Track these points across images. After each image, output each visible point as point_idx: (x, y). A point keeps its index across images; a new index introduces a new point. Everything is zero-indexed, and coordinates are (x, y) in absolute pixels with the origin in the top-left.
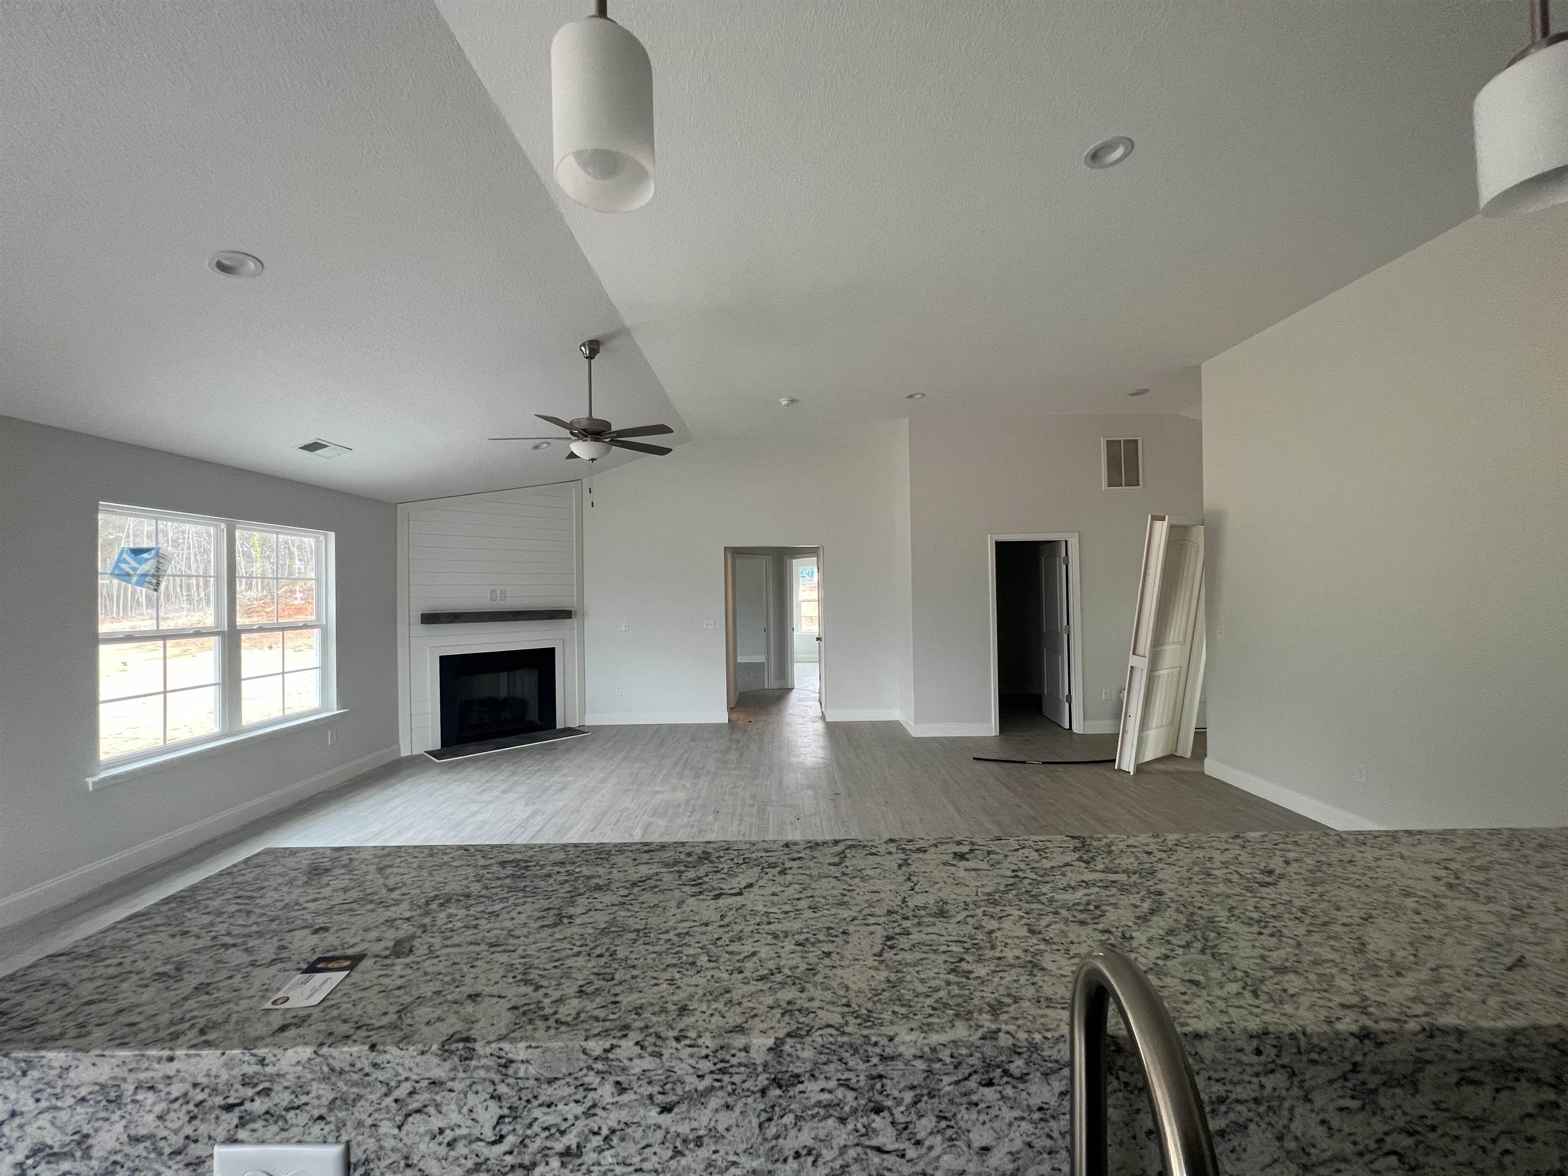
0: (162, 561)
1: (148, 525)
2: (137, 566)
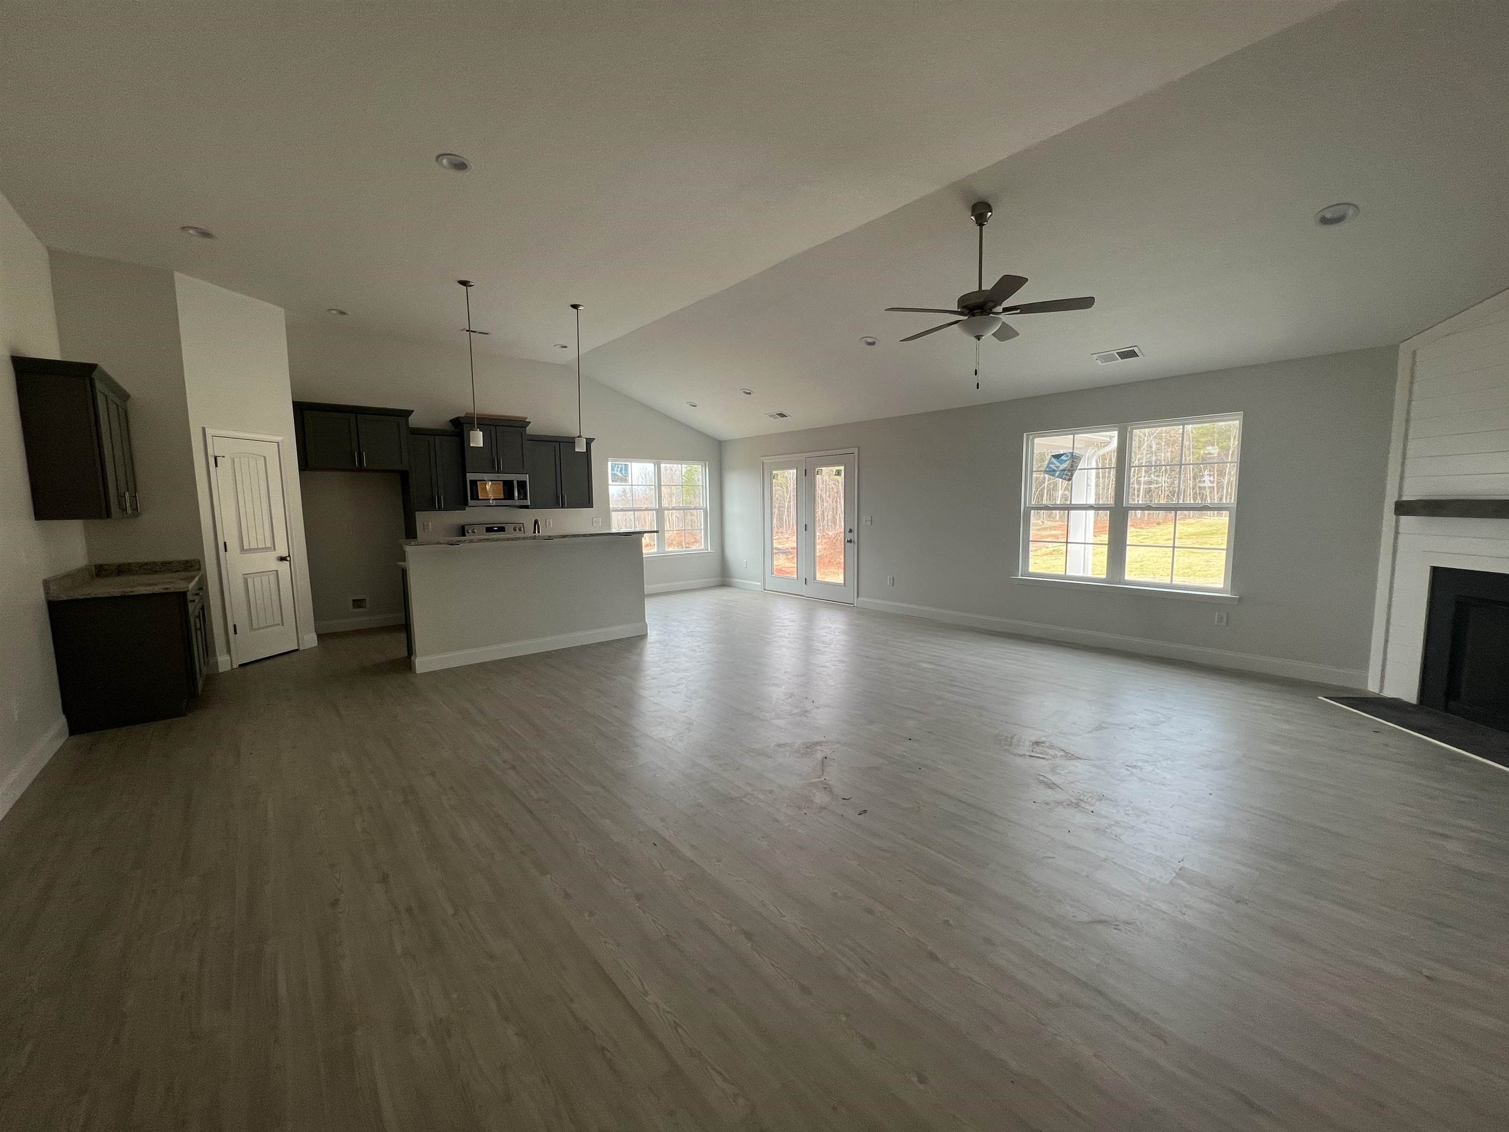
0: (1075, 460)
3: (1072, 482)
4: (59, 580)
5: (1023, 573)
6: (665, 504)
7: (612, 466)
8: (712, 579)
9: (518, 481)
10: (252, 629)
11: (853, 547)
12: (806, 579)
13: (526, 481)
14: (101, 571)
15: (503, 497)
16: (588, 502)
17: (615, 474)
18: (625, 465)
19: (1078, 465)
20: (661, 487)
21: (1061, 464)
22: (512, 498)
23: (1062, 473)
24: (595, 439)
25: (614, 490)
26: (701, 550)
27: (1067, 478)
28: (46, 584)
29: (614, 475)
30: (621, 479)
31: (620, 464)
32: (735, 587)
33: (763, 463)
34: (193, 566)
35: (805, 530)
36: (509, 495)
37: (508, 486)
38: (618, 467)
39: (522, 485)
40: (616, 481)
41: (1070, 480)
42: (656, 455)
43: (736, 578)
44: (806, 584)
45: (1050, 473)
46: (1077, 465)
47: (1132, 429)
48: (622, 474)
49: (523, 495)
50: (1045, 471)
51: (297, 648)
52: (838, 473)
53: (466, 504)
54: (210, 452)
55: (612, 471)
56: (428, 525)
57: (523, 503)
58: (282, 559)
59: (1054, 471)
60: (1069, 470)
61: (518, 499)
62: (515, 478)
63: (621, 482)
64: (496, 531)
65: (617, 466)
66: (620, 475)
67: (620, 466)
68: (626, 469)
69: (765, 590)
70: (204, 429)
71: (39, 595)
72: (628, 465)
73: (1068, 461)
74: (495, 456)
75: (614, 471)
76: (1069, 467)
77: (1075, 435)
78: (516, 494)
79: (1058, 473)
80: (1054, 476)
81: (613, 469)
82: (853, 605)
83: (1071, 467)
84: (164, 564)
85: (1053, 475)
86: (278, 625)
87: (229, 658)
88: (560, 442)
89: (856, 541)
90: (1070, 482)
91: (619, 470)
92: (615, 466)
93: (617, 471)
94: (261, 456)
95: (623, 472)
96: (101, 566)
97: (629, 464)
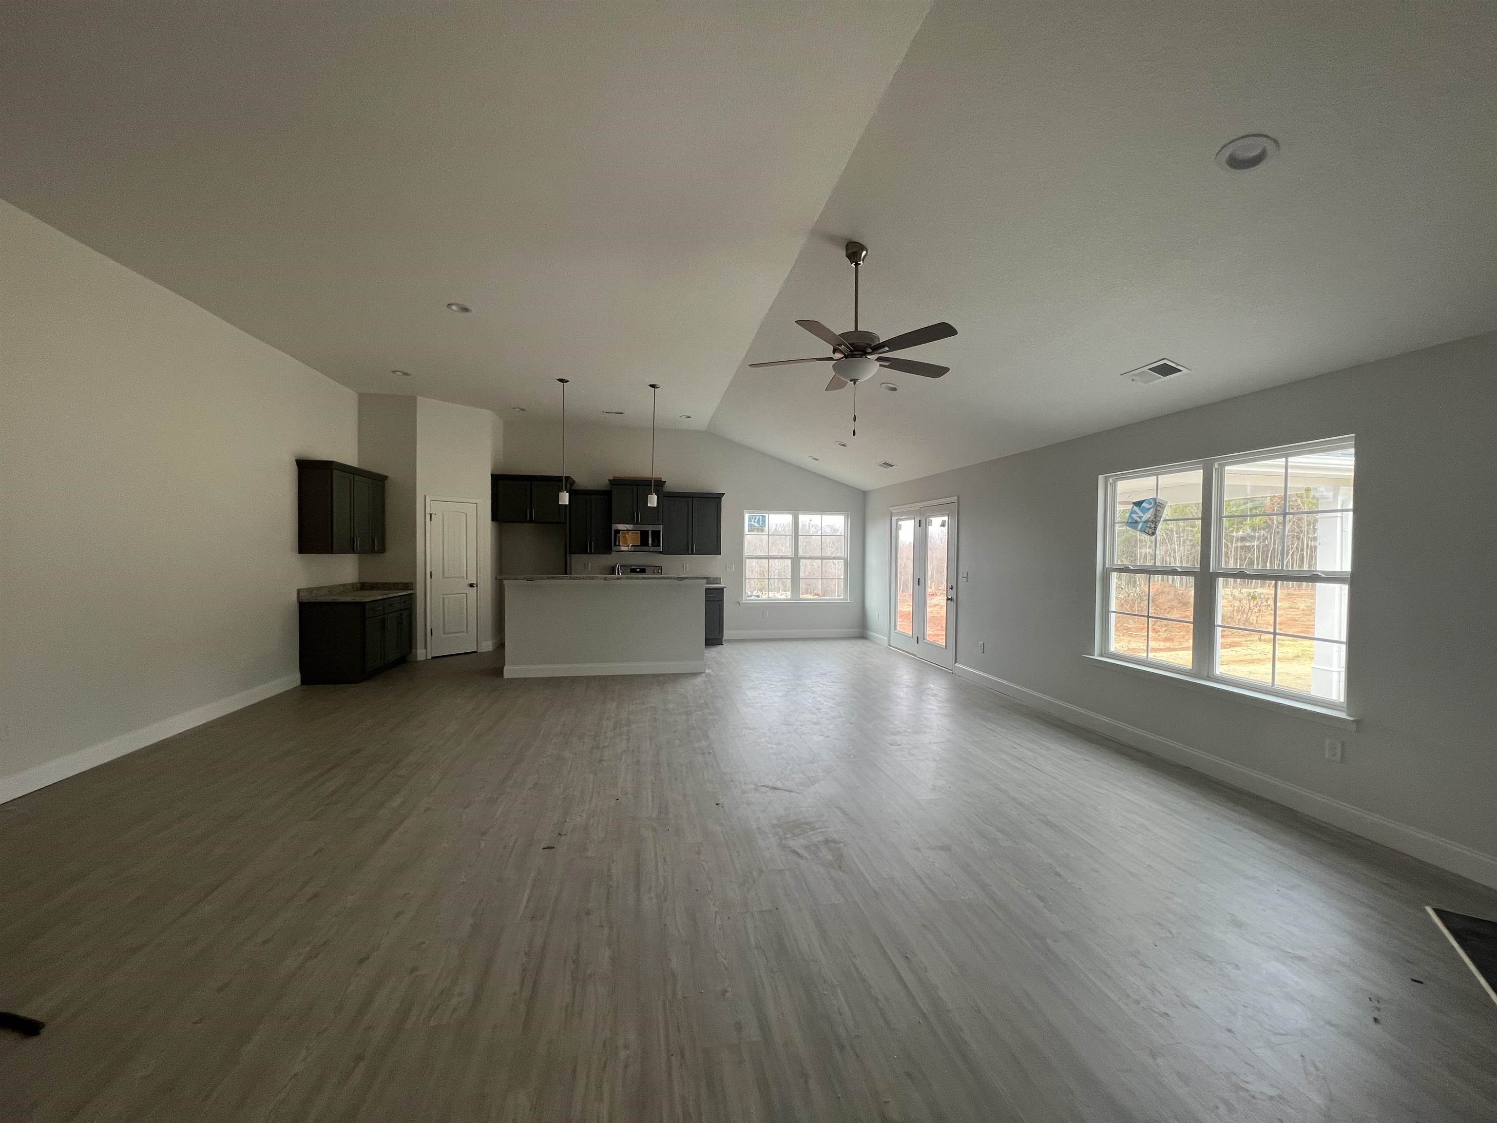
0: (1158, 509)
1: (1150, 481)
2: (1142, 515)
3: (1156, 538)
4: (310, 590)
5: (1103, 652)
6: (801, 553)
7: (749, 518)
8: (856, 630)
9: (652, 531)
10: (444, 633)
11: (953, 604)
12: (917, 637)
13: (660, 531)
14: (363, 586)
15: (639, 544)
16: (715, 550)
17: (752, 524)
18: (762, 516)
19: (1162, 515)
20: (798, 538)
21: (1144, 514)
22: (647, 545)
23: (1145, 525)
24: (724, 494)
25: (749, 539)
26: (841, 599)
27: (1151, 531)
28: (299, 591)
29: (750, 526)
30: (757, 529)
31: (754, 516)
32: (871, 641)
33: (891, 513)
34: (409, 586)
35: (919, 585)
36: (644, 542)
37: (644, 535)
38: (755, 519)
39: (656, 534)
40: (753, 531)
41: (1153, 534)
42: (795, 508)
43: (871, 631)
44: (918, 643)
45: (1132, 525)
46: (1160, 515)
47: (1222, 466)
48: (759, 524)
49: (656, 543)
50: (1128, 522)
51: (476, 650)
52: (943, 525)
53: (611, 549)
54: (428, 511)
55: (749, 521)
56: (588, 565)
57: (657, 549)
58: (471, 585)
59: (1137, 522)
60: (1152, 522)
61: (652, 546)
62: (650, 528)
63: (758, 532)
64: (638, 572)
65: (754, 517)
66: (756, 525)
67: (757, 518)
68: (764, 521)
69: (890, 645)
70: (425, 496)
71: (294, 597)
72: (765, 516)
73: (1152, 510)
74: (635, 509)
75: (751, 522)
76: (1153, 518)
77: (1159, 476)
78: (650, 542)
79: (1140, 525)
80: (1136, 530)
81: (750, 520)
82: (951, 672)
83: (1155, 518)
84: (395, 584)
85: (1136, 528)
86: (464, 632)
87: (425, 651)
88: (693, 497)
89: (955, 599)
90: (1154, 537)
91: (756, 521)
92: (752, 517)
93: (754, 522)
94: (464, 513)
95: (761, 523)
96: (364, 583)
97: (767, 515)
